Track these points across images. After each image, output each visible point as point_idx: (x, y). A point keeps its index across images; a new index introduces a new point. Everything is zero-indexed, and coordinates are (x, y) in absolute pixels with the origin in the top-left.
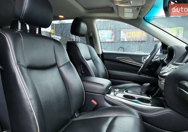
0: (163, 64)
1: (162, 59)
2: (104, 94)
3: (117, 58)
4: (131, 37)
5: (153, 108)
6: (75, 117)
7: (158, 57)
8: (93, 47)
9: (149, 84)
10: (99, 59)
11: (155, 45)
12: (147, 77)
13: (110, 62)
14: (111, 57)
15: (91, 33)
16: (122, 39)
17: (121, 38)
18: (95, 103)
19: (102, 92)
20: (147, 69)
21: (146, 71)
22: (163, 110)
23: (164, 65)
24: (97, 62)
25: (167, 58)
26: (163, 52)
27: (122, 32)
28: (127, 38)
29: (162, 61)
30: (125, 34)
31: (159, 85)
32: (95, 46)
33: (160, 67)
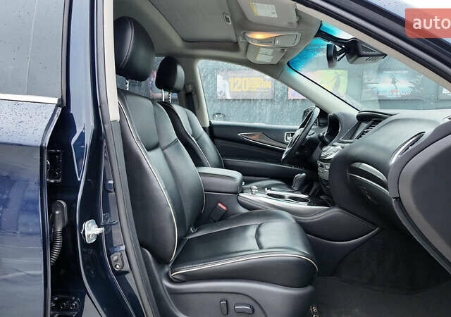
0: (323, 142)
1: (321, 134)
2: (236, 193)
3: (239, 134)
4: (240, 90)
5: (313, 209)
6: (190, 233)
7: (313, 132)
8: (193, 111)
9: (304, 174)
10: (206, 137)
11: (305, 112)
12: (293, 168)
13: (230, 143)
14: (230, 134)
15: (190, 86)
16: (221, 92)
17: (218, 90)
18: (224, 208)
19: (233, 190)
20: (297, 153)
21: (297, 156)
22: (327, 210)
23: (325, 144)
24: (204, 141)
25: (327, 134)
26: (319, 123)
27: (219, 77)
28: (230, 92)
29: (321, 138)
30: (227, 83)
31: (320, 174)
32: (197, 111)
33: (318, 148)
